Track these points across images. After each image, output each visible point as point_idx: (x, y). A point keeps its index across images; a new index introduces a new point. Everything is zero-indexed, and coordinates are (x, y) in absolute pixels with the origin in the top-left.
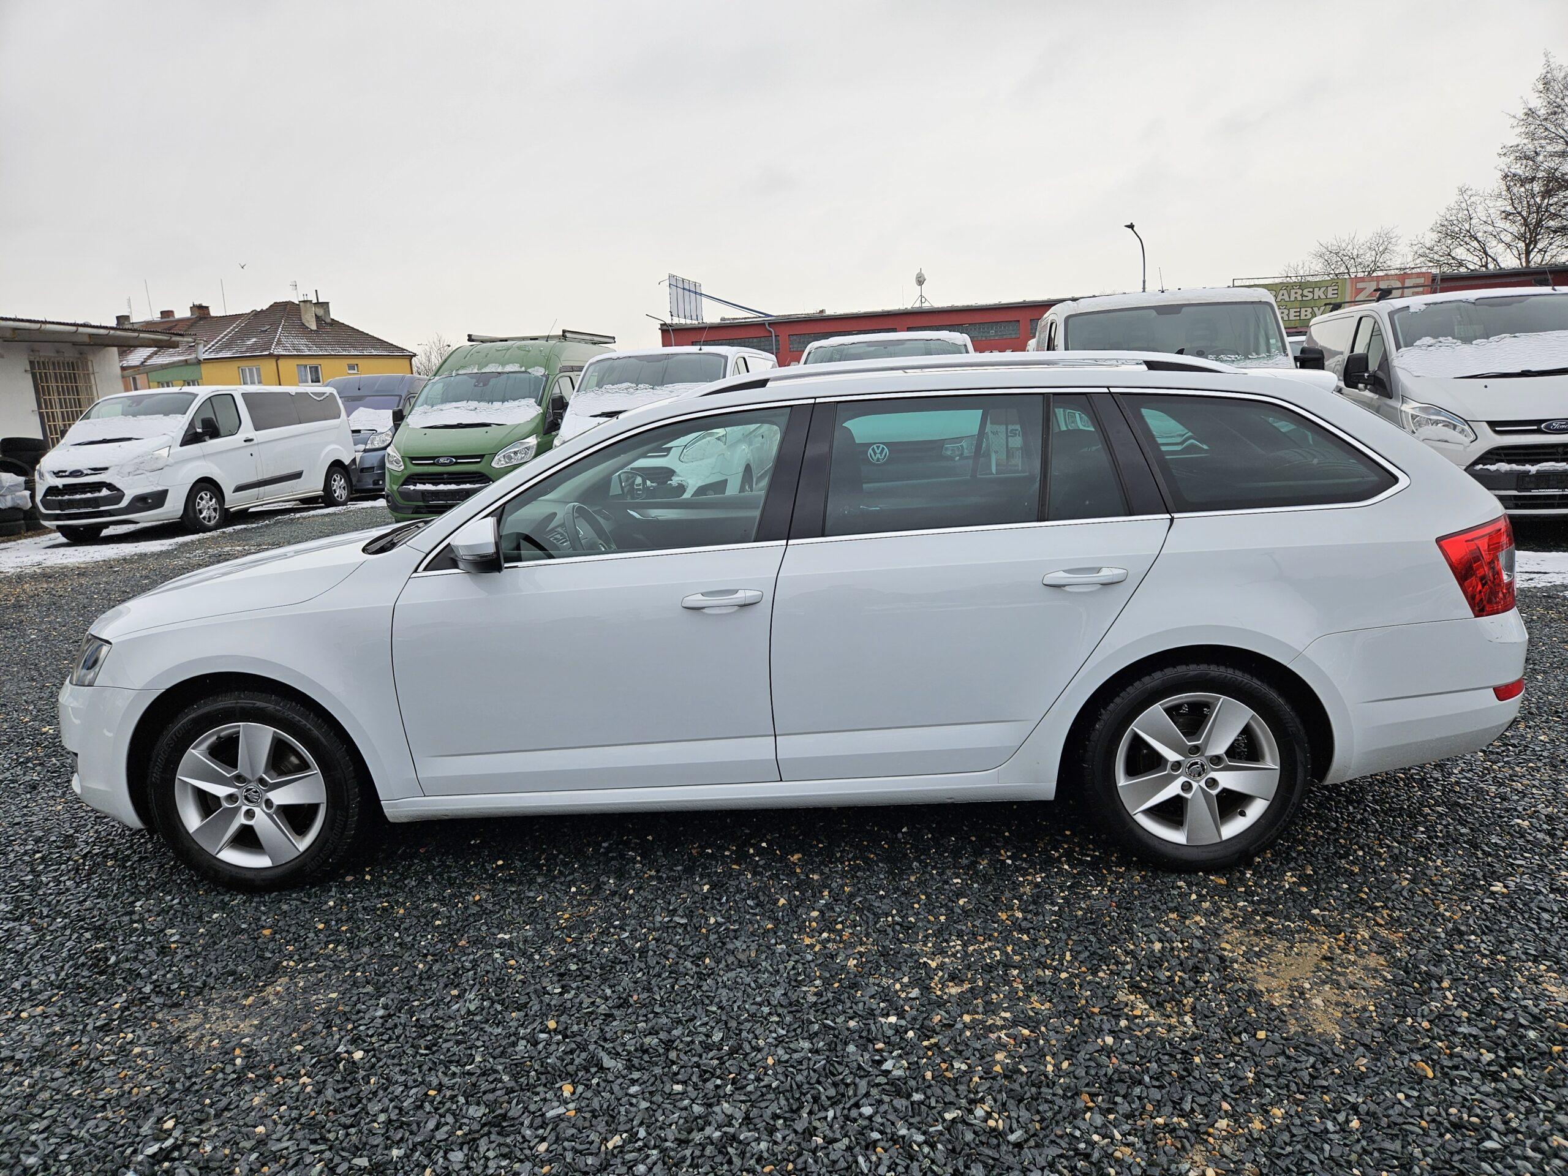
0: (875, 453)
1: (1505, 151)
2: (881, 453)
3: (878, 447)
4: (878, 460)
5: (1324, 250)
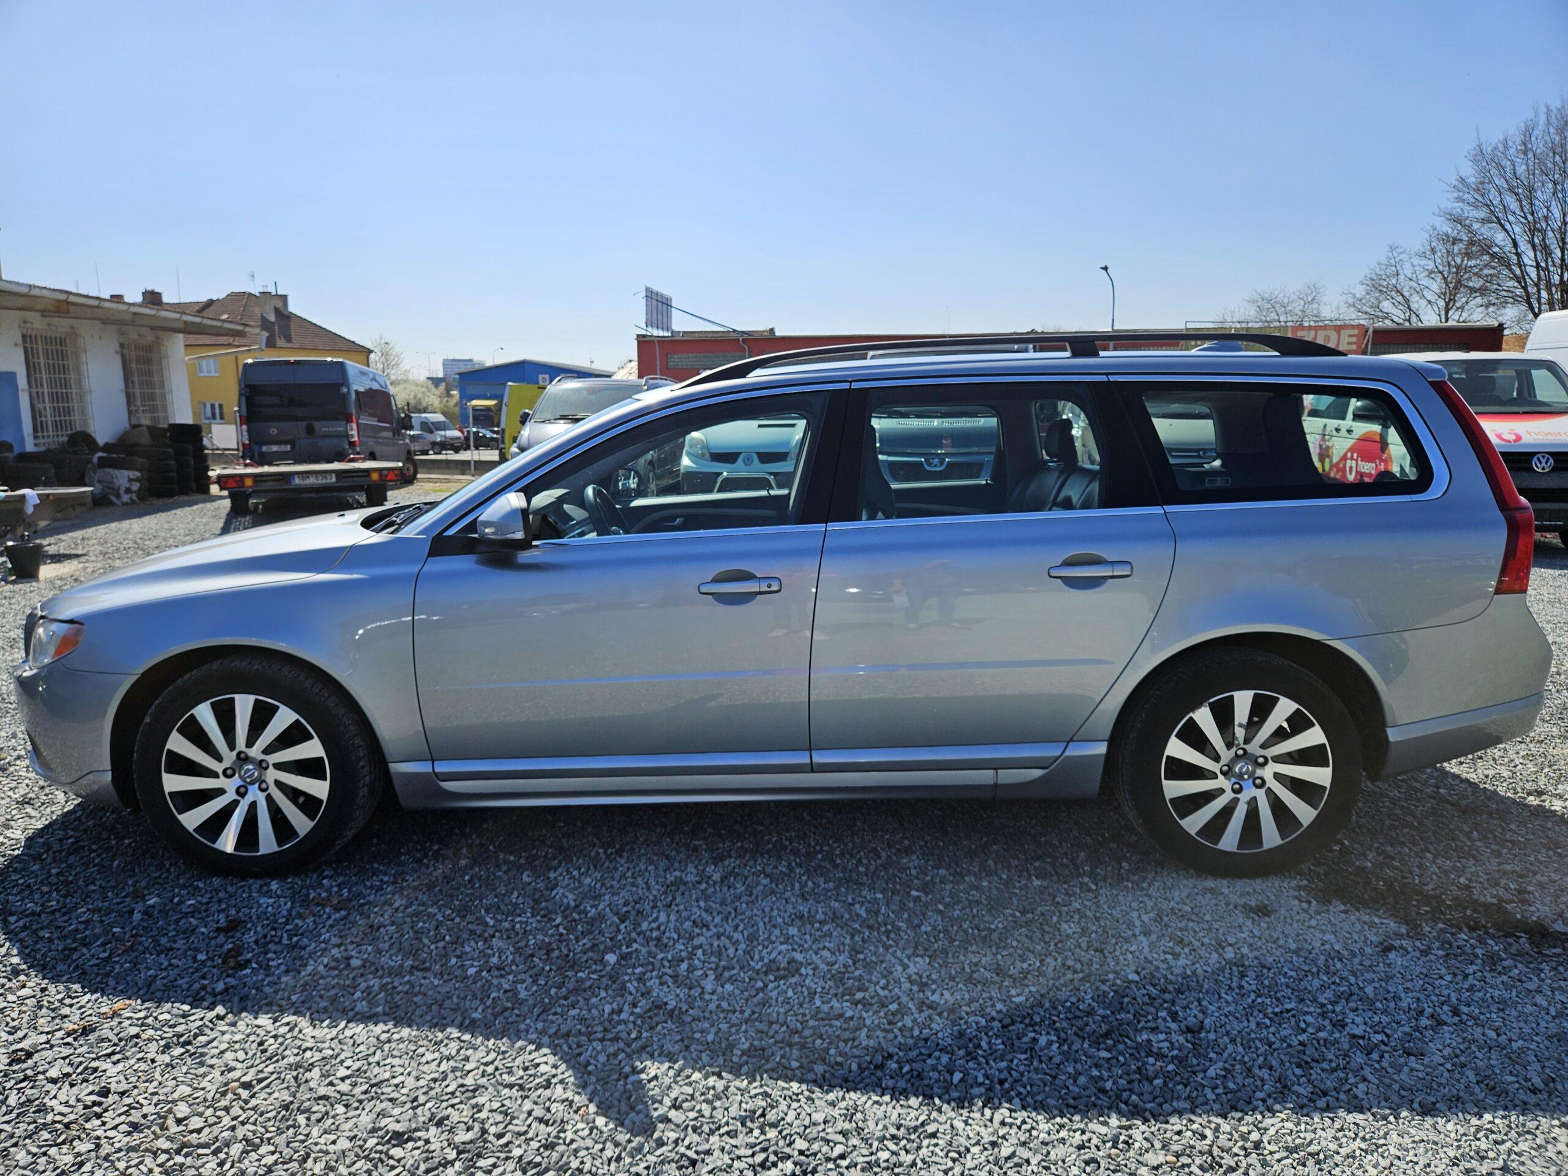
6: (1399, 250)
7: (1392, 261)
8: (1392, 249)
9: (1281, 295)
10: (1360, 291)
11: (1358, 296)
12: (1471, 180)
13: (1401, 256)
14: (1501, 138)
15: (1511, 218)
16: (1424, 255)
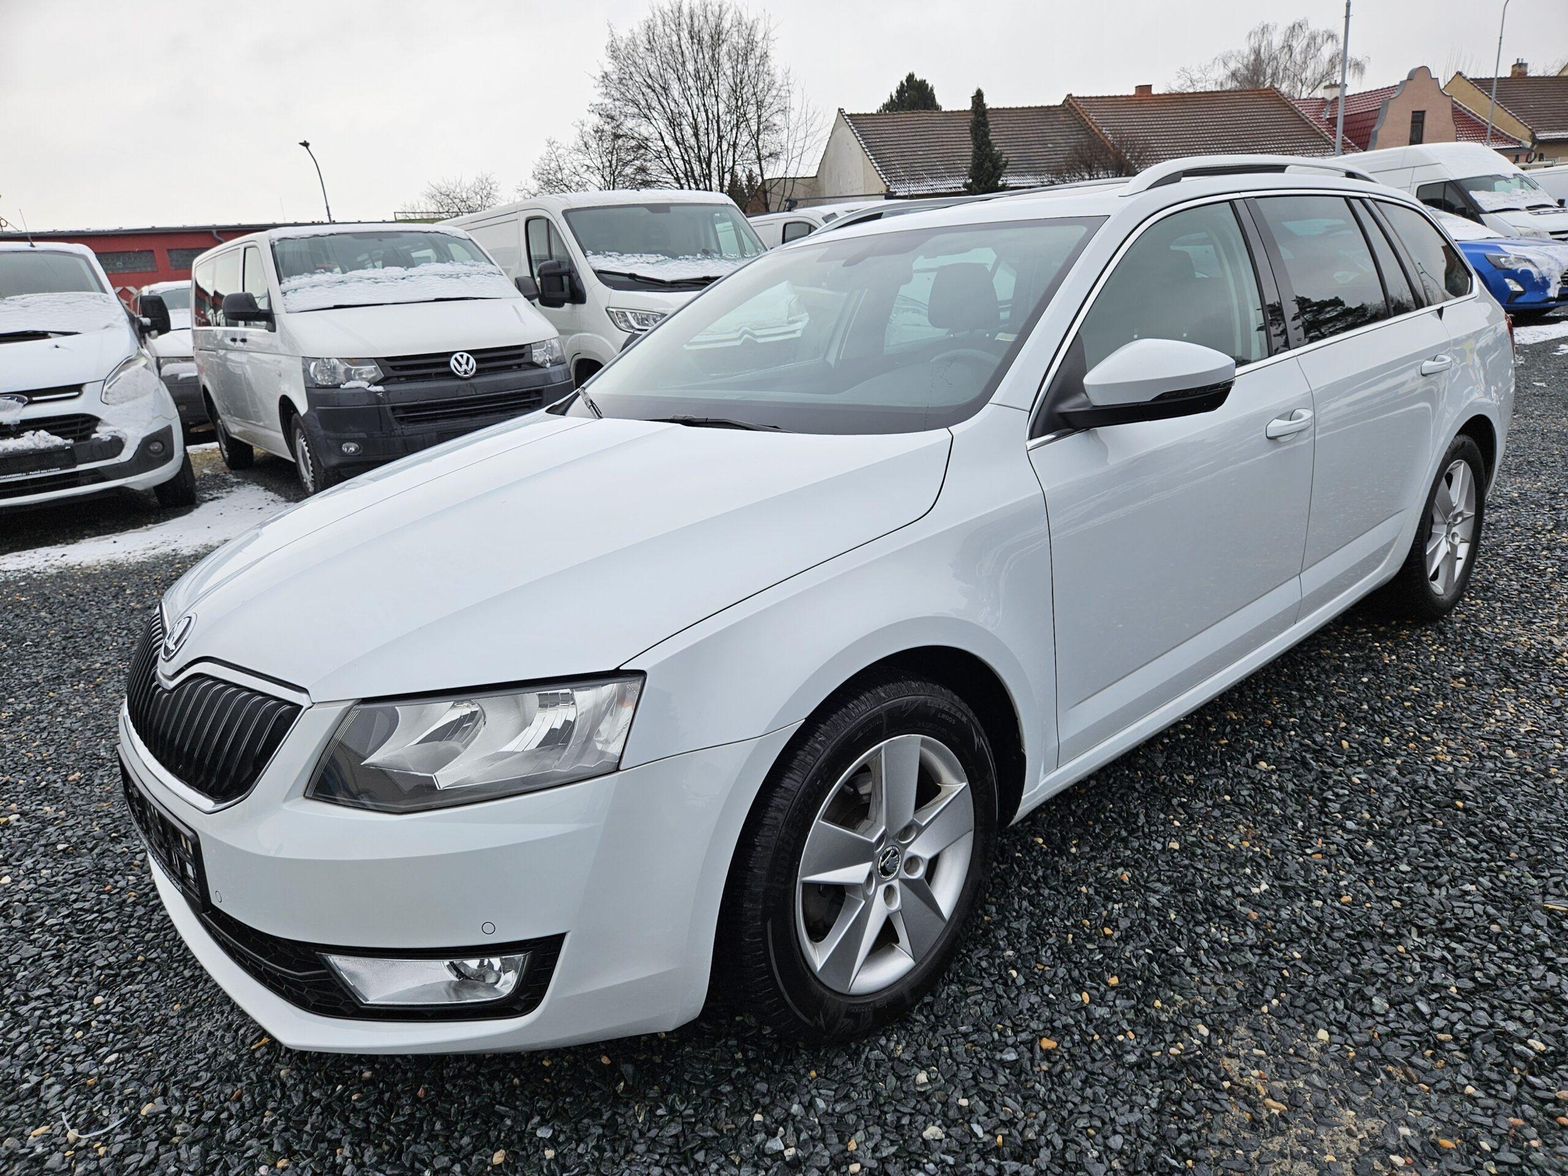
0: (460, 365)
1: (592, 108)
2: (467, 363)
3: (462, 356)
4: (466, 373)
5: (435, 192)
6: (556, 145)
7: (553, 156)
8: (551, 144)
9: (458, 190)
10: (534, 186)
11: (532, 191)
12: (614, 77)
13: (560, 151)
14: (630, 36)
15: (655, 115)
16: (579, 150)
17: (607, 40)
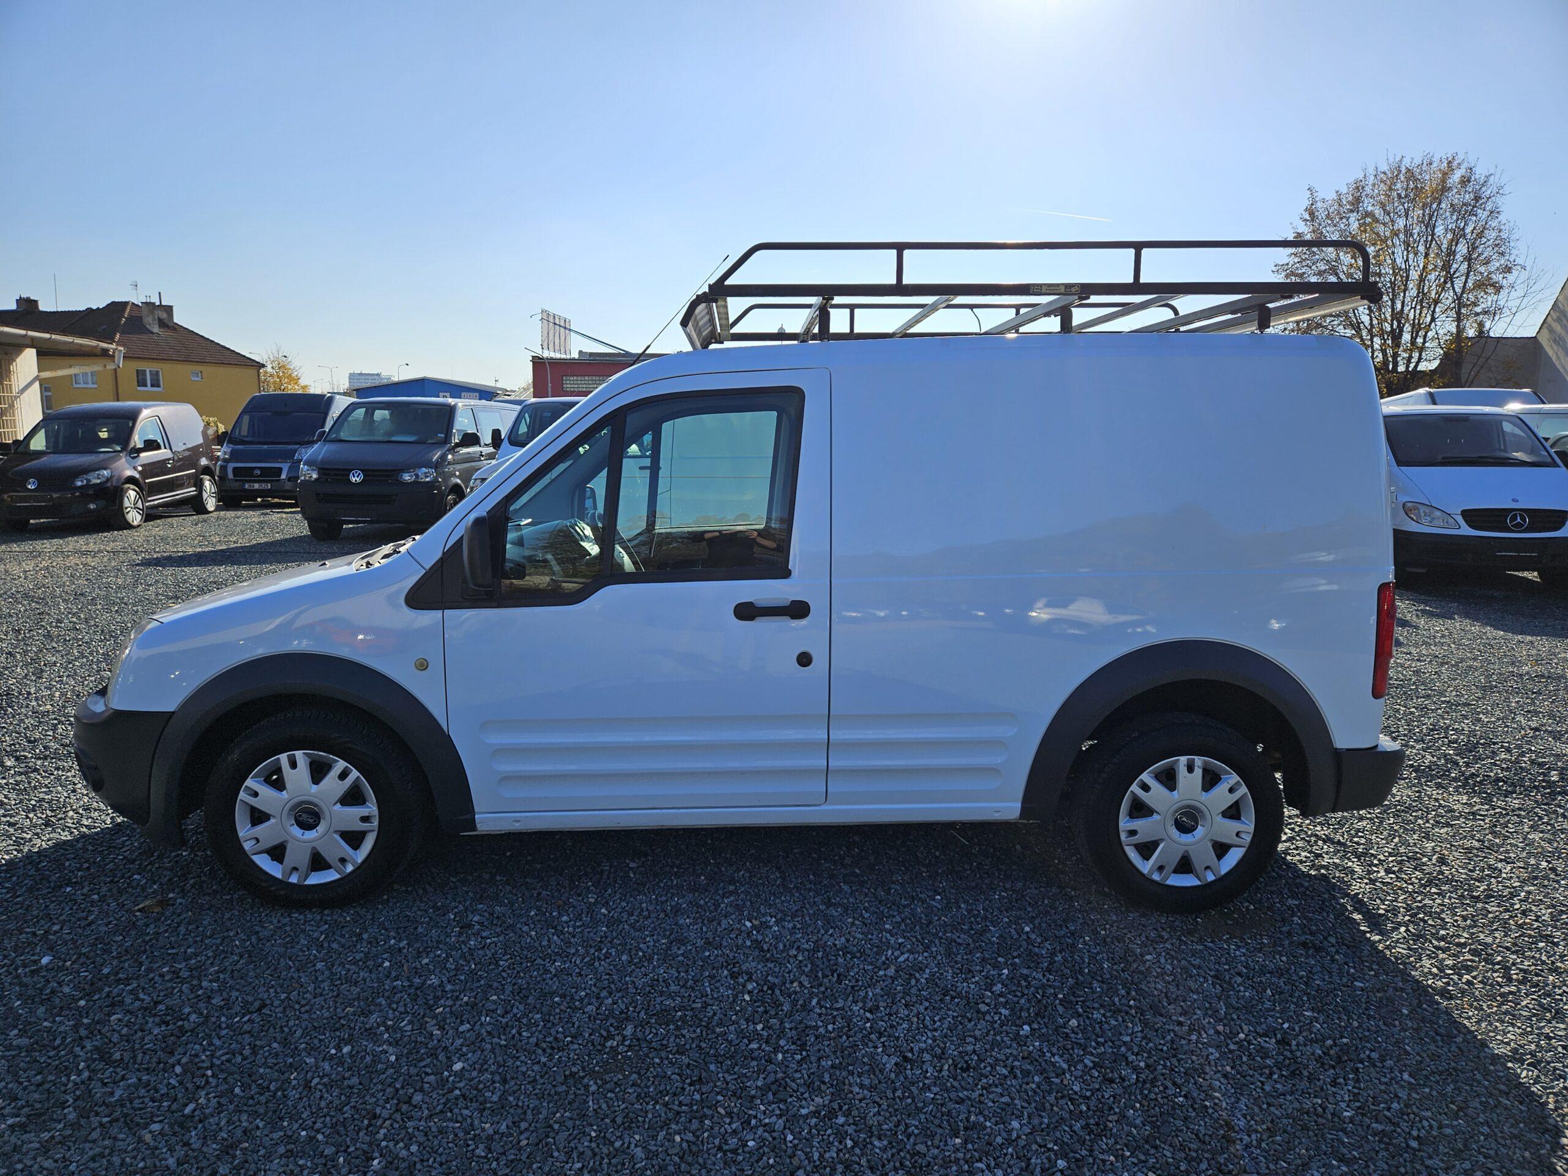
14: (1334, 197)
17: (1306, 203)
